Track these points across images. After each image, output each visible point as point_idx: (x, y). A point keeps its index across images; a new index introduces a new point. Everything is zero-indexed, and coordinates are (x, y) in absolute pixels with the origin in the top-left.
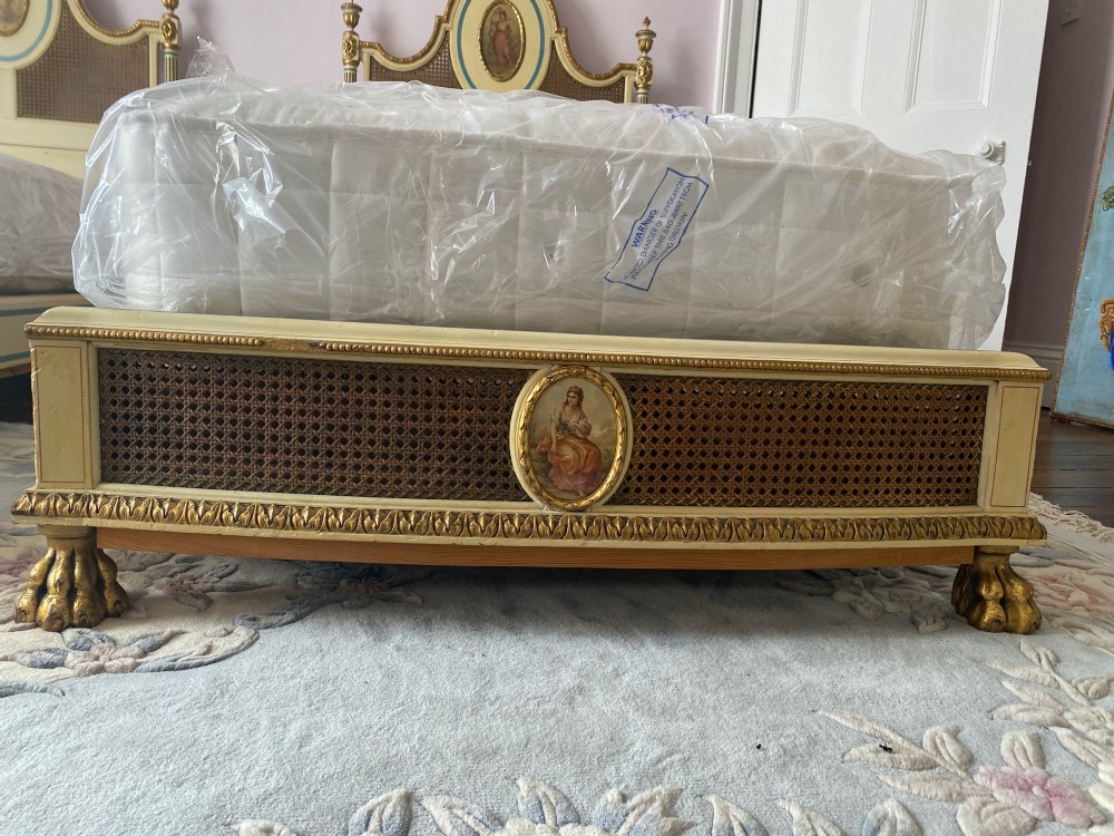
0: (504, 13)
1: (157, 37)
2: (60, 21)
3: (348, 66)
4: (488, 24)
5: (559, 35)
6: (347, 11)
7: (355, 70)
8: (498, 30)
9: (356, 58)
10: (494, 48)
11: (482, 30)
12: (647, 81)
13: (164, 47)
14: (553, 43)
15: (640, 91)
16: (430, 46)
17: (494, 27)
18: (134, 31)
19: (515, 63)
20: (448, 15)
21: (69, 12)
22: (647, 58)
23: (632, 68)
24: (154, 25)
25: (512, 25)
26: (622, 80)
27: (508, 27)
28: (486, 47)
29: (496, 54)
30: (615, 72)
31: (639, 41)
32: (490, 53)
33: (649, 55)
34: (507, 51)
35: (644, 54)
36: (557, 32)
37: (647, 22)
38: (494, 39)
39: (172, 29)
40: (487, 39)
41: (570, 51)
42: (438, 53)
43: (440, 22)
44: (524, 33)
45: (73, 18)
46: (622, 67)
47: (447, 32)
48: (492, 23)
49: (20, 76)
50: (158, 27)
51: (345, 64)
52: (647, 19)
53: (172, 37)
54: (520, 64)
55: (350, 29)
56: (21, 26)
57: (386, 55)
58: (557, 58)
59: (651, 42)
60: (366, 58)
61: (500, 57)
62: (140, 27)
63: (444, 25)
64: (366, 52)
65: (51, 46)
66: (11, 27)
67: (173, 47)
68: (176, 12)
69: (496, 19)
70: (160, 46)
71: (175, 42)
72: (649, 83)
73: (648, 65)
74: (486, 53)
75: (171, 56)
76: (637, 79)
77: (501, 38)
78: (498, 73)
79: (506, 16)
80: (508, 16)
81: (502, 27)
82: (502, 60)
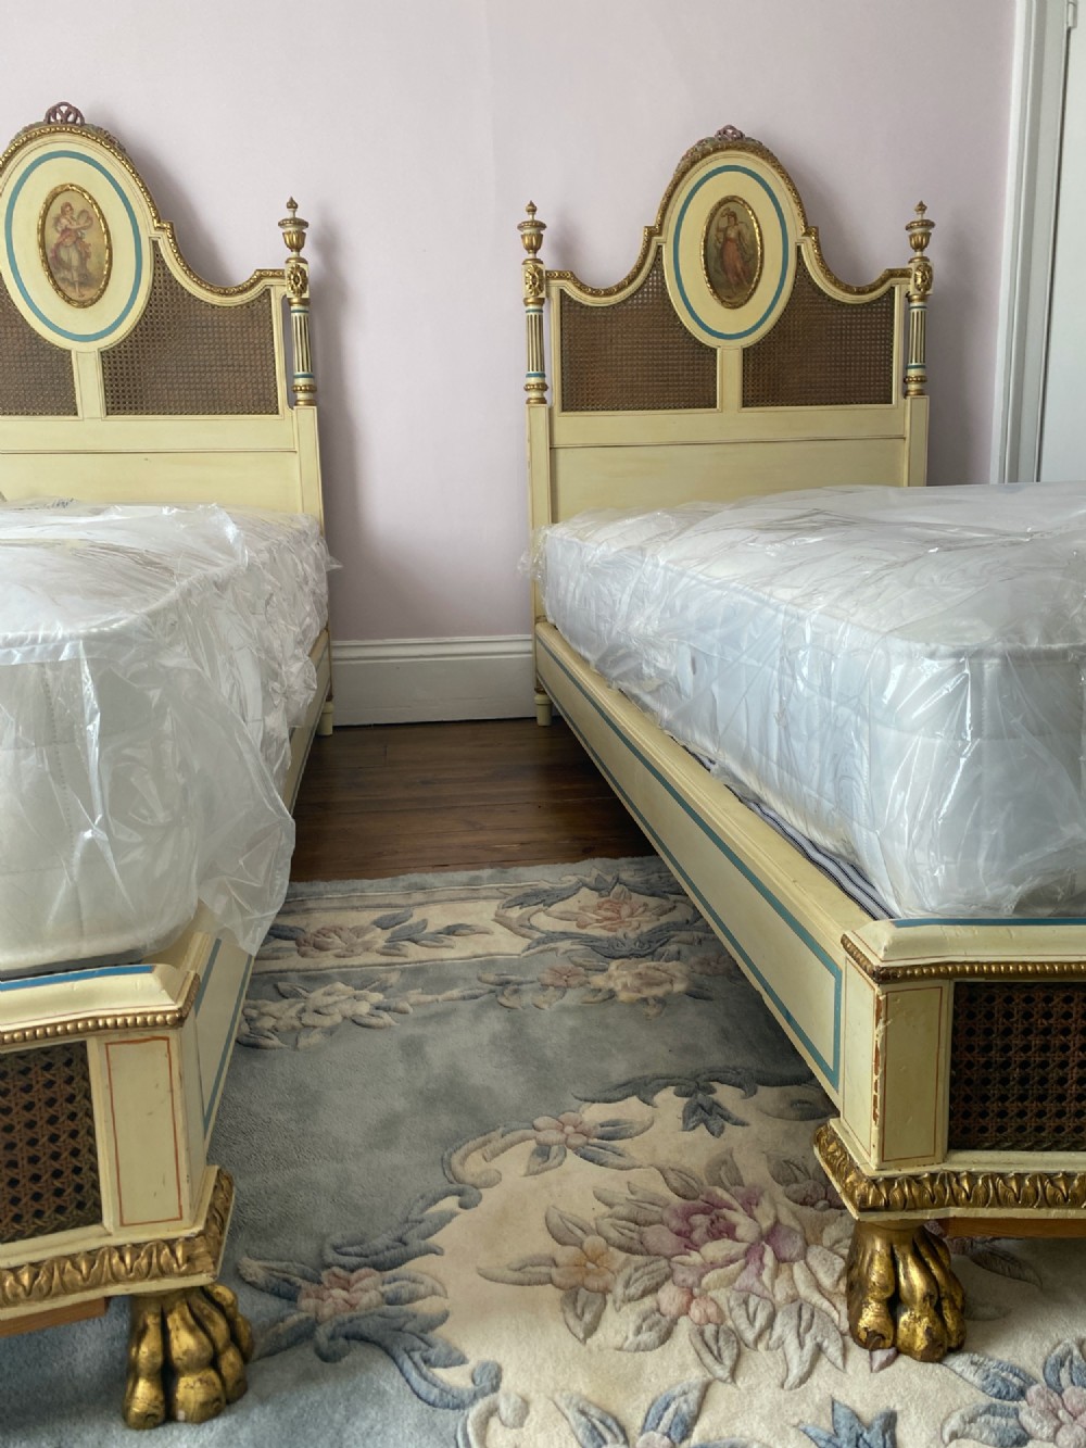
0: (734, 215)
1: (281, 290)
2: (154, 281)
3: (531, 307)
4: (713, 231)
5: (807, 238)
6: (527, 231)
7: (541, 311)
8: (727, 239)
9: (542, 295)
10: (722, 263)
11: (706, 241)
12: (926, 289)
13: (291, 304)
14: (799, 248)
15: (916, 304)
16: (639, 268)
17: (721, 235)
18: (252, 286)
19: (750, 282)
20: (661, 225)
21: (165, 266)
22: (924, 259)
23: (905, 274)
24: (278, 274)
25: (744, 231)
26: (891, 292)
27: (739, 234)
28: (712, 264)
29: (726, 272)
30: (883, 281)
31: (911, 237)
32: (716, 271)
33: (926, 253)
34: (739, 266)
35: (918, 254)
36: (805, 234)
37: (922, 208)
38: (721, 252)
39: (300, 279)
40: (713, 252)
41: (821, 259)
42: (649, 277)
43: (652, 233)
44: (761, 240)
45: (170, 274)
46: (892, 274)
47: (659, 247)
48: (718, 230)
49: (106, 360)
50: (282, 277)
51: (527, 304)
52: (921, 204)
53: (303, 289)
54: (758, 281)
55: (531, 256)
56: (103, 291)
57: (582, 287)
58: (805, 270)
59: (928, 235)
60: (555, 294)
61: (730, 276)
62: (260, 279)
63: (655, 239)
64: (555, 285)
65: (144, 315)
66: (90, 293)
67: (304, 302)
68: (304, 253)
69: (724, 223)
70: (287, 303)
71: (306, 295)
72: (928, 292)
73: (926, 268)
74: (712, 270)
75: (302, 314)
76: (911, 288)
77: (731, 249)
78: (729, 297)
79: (736, 219)
80: (739, 219)
81: (732, 234)
82: (733, 279)
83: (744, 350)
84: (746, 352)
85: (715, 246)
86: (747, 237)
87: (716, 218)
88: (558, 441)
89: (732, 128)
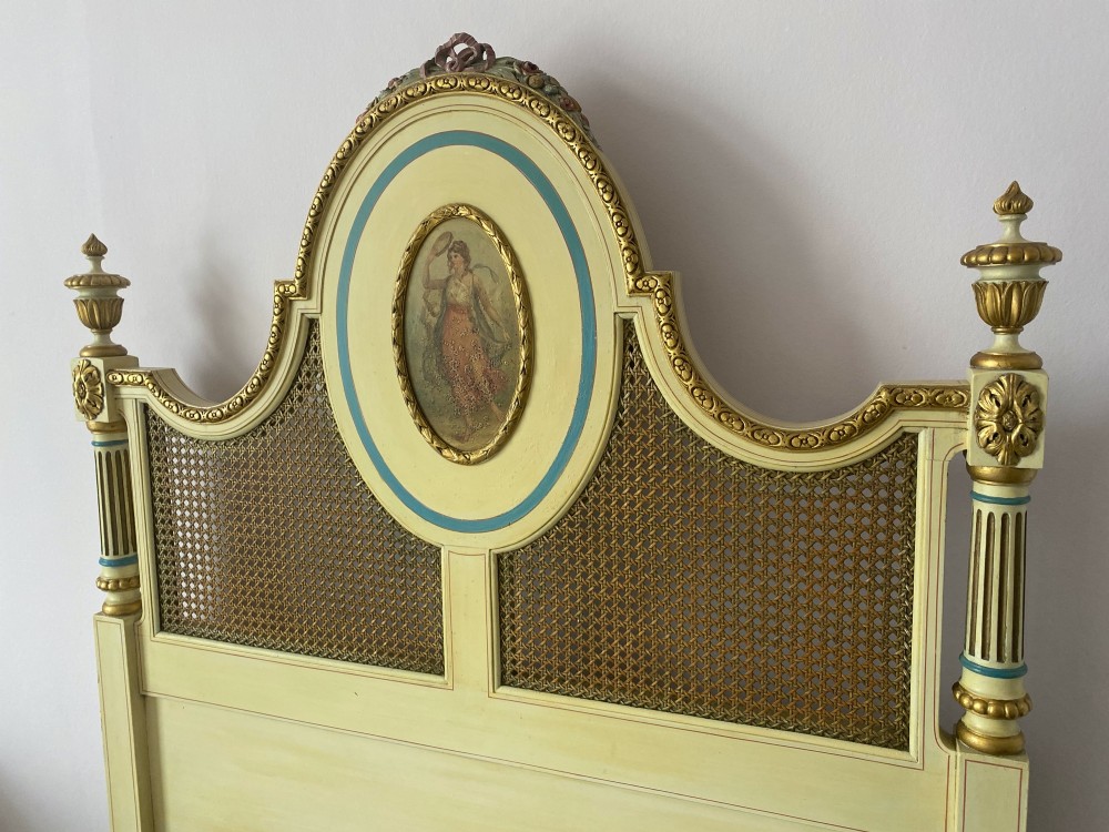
0: (462, 249)
4: (417, 287)
5: (644, 302)
8: (449, 306)
10: (441, 362)
11: (401, 308)
14: (627, 329)
15: (987, 490)
17: (435, 296)
19: (505, 406)
20: (307, 276)
22: (1023, 361)
23: (944, 399)
26: (905, 444)
27: (476, 293)
28: (417, 363)
29: (449, 380)
30: (873, 417)
31: (979, 289)
32: (430, 379)
34: (478, 367)
35: (1001, 341)
36: (635, 291)
37: (1016, 204)
38: (438, 335)
40: (420, 334)
41: (680, 355)
42: (294, 383)
44: (528, 307)
47: (312, 325)
48: (429, 285)
51: (90, 431)
52: (1014, 195)
54: (523, 404)
55: (98, 340)
58: (645, 378)
59: (1034, 293)
61: (459, 390)
63: (300, 307)
64: (130, 396)
69: (441, 268)
72: (1024, 463)
73: (1021, 391)
74: (418, 376)
76: (968, 439)
77: (461, 326)
78: (459, 438)
79: (467, 260)
80: (475, 257)
81: (460, 294)
82: (466, 397)
83: (499, 557)
84: (503, 565)
85: (422, 320)
86: (496, 300)
87: (425, 253)
88: (156, 683)
89: (465, 38)
